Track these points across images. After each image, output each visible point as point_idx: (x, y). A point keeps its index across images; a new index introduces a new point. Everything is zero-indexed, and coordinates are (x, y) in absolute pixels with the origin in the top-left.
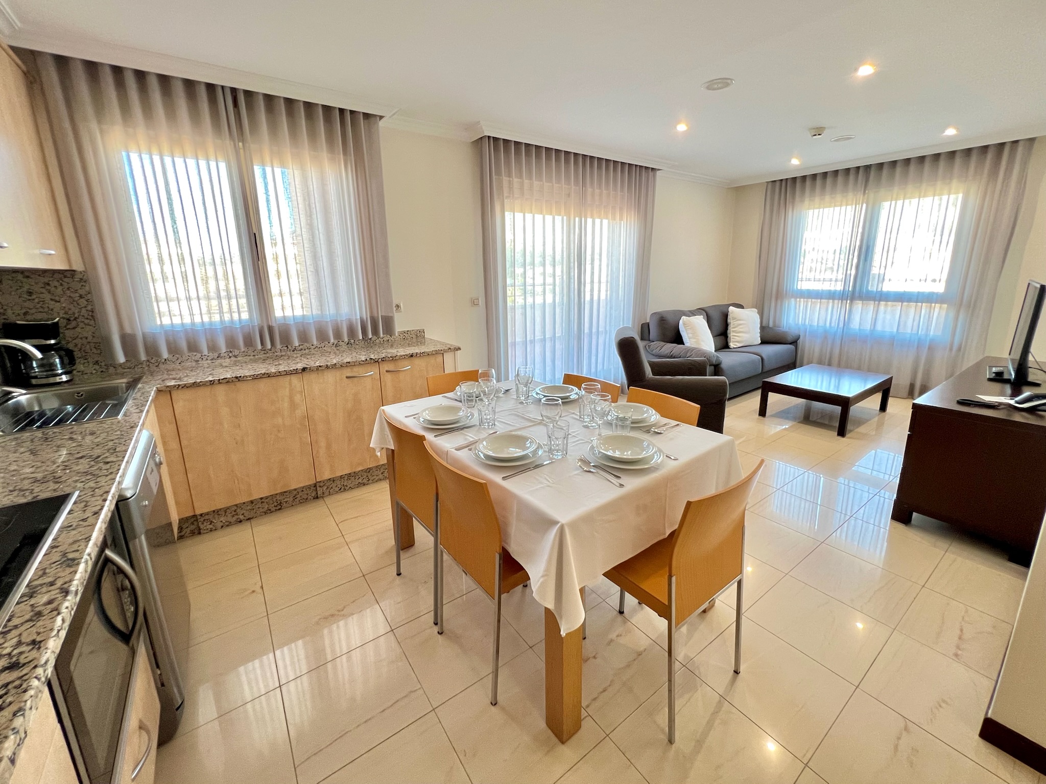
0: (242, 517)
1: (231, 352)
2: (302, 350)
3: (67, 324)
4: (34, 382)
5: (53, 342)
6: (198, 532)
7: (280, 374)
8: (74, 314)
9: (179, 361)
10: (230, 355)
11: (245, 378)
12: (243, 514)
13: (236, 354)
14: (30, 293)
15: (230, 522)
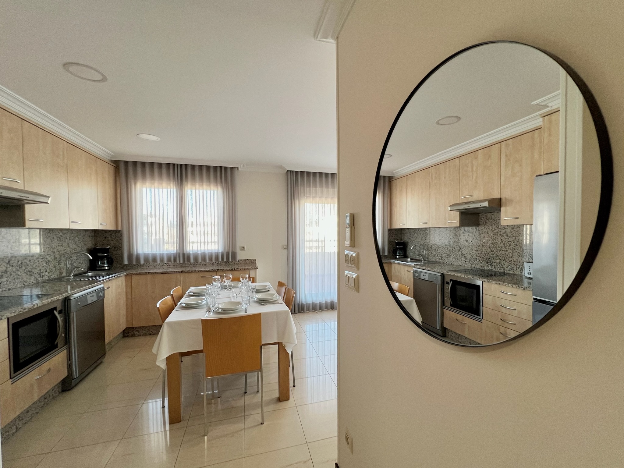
0: (151, 332)
1: (168, 263)
2: (197, 265)
3: (114, 249)
4: (97, 268)
5: (106, 255)
6: (133, 335)
7: (172, 273)
8: (117, 245)
9: (148, 266)
10: (168, 265)
12: (152, 331)
14: (105, 238)
15: (146, 334)
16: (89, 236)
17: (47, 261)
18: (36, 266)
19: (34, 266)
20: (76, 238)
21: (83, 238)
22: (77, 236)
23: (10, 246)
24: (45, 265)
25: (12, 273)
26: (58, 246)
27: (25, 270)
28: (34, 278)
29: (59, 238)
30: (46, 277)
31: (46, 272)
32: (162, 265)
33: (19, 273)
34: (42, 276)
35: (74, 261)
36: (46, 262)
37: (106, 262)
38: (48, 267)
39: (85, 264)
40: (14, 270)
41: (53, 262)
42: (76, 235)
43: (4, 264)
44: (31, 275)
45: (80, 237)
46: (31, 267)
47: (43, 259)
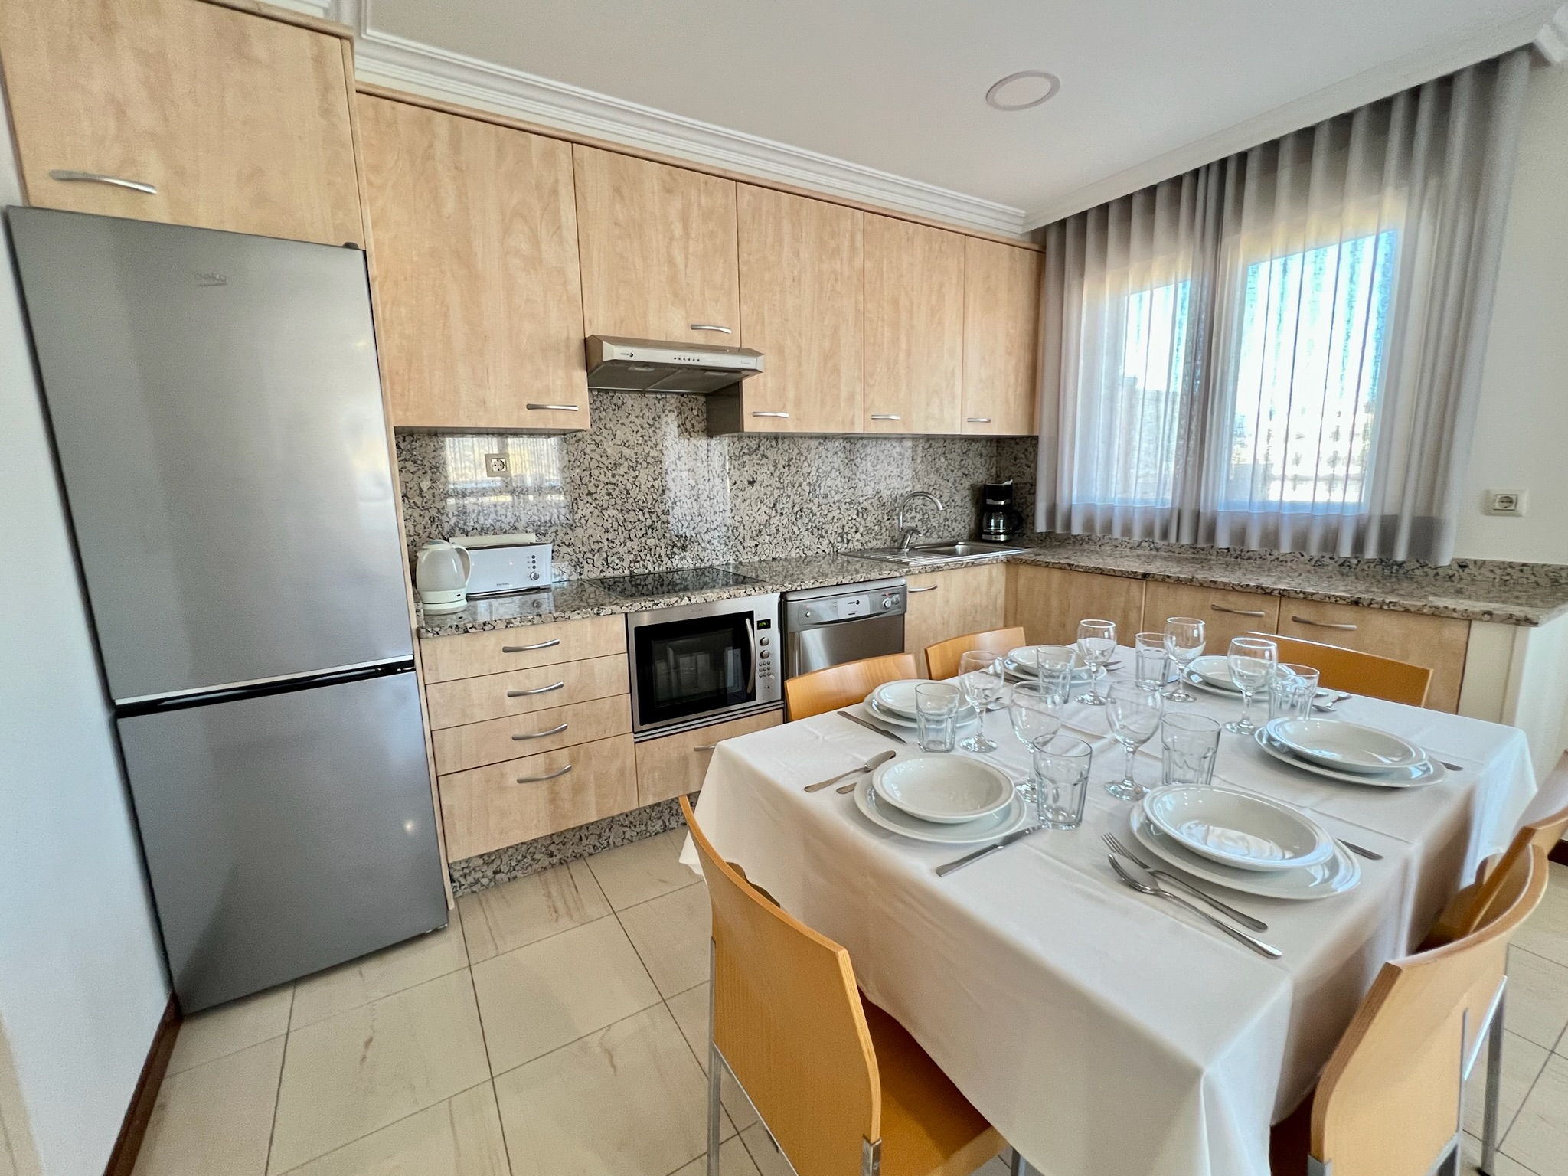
5: (1003, 503)
7: (1114, 574)
10: (1152, 546)
11: (1077, 569)
13: (1159, 547)
14: (1016, 459)
16: (981, 455)
17: (860, 510)
18: (833, 519)
19: (830, 516)
20: (939, 459)
21: (962, 460)
22: (944, 454)
23: (777, 473)
24: (855, 517)
25: (780, 528)
26: (890, 476)
27: (807, 524)
28: (827, 541)
29: (892, 459)
30: (856, 543)
31: (856, 532)
32: (1135, 546)
33: (795, 529)
34: (845, 540)
35: (930, 513)
36: (858, 511)
37: (1002, 521)
38: (863, 522)
39: (962, 523)
40: (785, 521)
41: (874, 512)
42: (940, 451)
43: (764, 508)
44: (822, 537)
45: (954, 455)
46: (822, 519)
47: (849, 503)
